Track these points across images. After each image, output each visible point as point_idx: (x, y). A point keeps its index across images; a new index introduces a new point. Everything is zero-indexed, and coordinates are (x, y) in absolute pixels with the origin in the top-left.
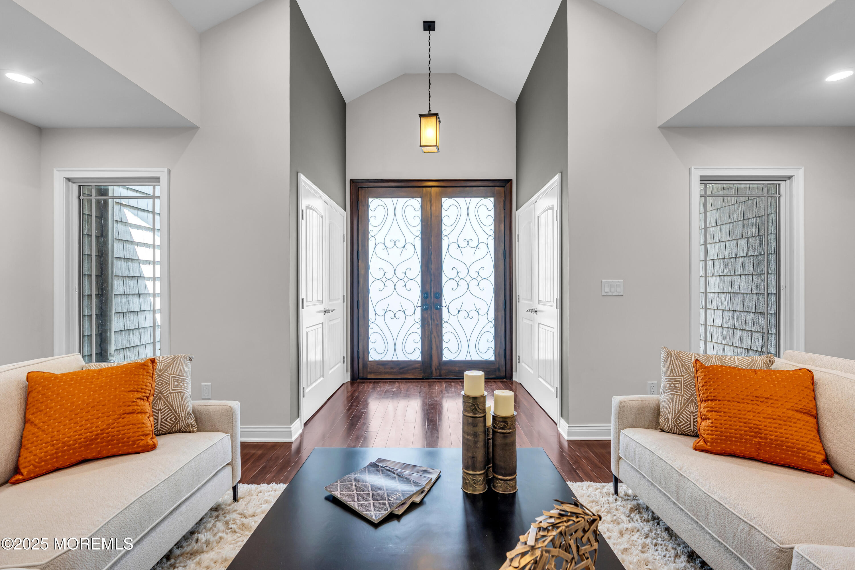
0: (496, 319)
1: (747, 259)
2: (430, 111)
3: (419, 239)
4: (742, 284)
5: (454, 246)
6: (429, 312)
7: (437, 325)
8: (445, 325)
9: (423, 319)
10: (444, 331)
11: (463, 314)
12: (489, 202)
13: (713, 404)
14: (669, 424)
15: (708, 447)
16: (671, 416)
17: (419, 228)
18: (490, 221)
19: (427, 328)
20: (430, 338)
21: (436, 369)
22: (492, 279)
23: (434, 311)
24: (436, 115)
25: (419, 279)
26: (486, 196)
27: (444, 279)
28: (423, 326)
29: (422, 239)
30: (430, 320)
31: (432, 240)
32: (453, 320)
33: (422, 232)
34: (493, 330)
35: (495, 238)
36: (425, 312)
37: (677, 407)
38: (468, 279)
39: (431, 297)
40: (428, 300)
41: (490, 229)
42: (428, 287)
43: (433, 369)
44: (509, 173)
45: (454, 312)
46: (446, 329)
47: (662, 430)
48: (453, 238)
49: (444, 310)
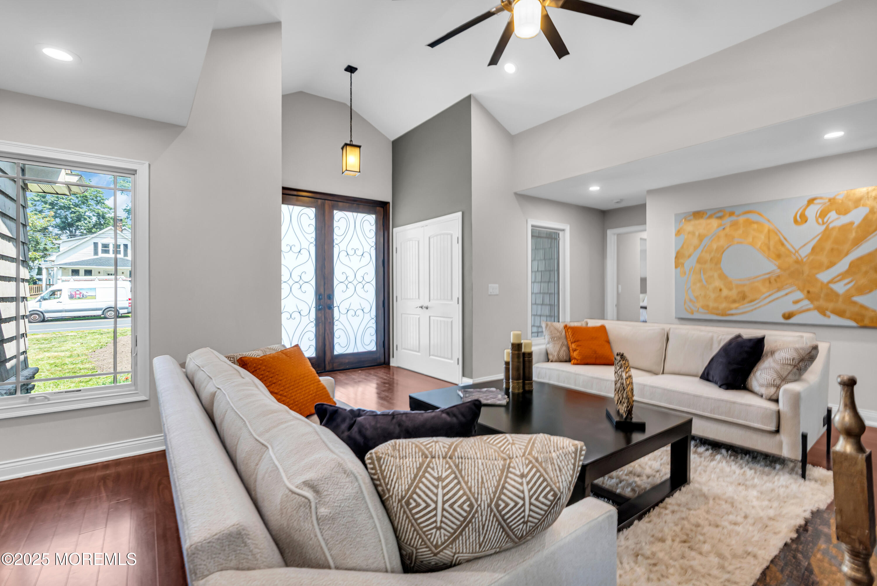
0: (377, 316)
1: (537, 273)
2: (351, 141)
3: (313, 245)
4: (535, 287)
5: (343, 254)
6: (323, 312)
7: (330, 323)
8: (336, 323)
9: (317, 319)
10: (335, 328)
11: (351, 313)
12: (372, 218)
13: (578, 343)
14: (556, 358)
15: (579, 362)
16: (556, 354)
17: (314, 235)
18: (372, 234)
19: (321, 327)
20: (323, 335)
21: (329, 363)
22: (374, 282)
23: (327, 310)
24: (359, 147)
25: (313, 282)
26: (369, 213)
27: (335, 282)
28: (317, 325)
29: (316, 246)
30: (323, 319)
31: (326, 248)
32: (343, 318)
33: (316, 239)
34: (374, 326)
35: (376, 249)
36: (320, 312)
37: (558, 349)
38: (355, 282)
39: (325, 299)
40: (322, 301)
41: (372, 241)
42: (322, 290)
43: (327, 362)
44: (385, 196)
45: (344, 311)
46: (337, 326)
47: (552, 361)
48: (343, 246)
49: (336, 310)
